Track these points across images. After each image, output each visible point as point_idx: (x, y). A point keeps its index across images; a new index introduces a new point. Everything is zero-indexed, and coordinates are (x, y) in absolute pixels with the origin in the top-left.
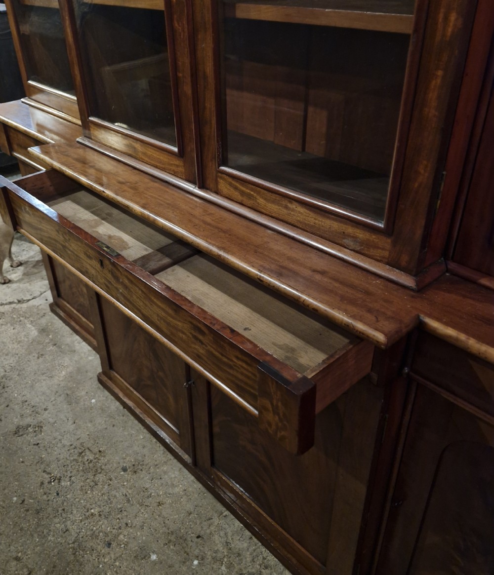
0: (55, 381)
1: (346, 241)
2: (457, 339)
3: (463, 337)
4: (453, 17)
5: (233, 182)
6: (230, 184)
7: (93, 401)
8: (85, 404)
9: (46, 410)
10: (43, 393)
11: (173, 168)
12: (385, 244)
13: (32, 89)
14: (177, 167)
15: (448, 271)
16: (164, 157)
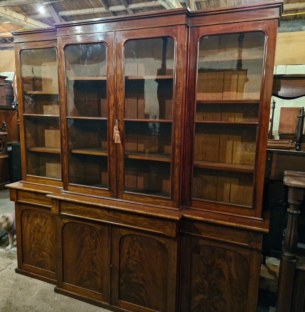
0: (34, 296)
1: (162, 204)
2: (191, 217)
4: (178, 160)
6: (127, 196)
7: (56, 298)
8: (53, 301)
9: (36, 306)
10: (31, 301)
11: (105, 194)
12: (171, 203)
13: (27, 177)
14: (107, 194)
15: (183, 207)
16: (102, 192)
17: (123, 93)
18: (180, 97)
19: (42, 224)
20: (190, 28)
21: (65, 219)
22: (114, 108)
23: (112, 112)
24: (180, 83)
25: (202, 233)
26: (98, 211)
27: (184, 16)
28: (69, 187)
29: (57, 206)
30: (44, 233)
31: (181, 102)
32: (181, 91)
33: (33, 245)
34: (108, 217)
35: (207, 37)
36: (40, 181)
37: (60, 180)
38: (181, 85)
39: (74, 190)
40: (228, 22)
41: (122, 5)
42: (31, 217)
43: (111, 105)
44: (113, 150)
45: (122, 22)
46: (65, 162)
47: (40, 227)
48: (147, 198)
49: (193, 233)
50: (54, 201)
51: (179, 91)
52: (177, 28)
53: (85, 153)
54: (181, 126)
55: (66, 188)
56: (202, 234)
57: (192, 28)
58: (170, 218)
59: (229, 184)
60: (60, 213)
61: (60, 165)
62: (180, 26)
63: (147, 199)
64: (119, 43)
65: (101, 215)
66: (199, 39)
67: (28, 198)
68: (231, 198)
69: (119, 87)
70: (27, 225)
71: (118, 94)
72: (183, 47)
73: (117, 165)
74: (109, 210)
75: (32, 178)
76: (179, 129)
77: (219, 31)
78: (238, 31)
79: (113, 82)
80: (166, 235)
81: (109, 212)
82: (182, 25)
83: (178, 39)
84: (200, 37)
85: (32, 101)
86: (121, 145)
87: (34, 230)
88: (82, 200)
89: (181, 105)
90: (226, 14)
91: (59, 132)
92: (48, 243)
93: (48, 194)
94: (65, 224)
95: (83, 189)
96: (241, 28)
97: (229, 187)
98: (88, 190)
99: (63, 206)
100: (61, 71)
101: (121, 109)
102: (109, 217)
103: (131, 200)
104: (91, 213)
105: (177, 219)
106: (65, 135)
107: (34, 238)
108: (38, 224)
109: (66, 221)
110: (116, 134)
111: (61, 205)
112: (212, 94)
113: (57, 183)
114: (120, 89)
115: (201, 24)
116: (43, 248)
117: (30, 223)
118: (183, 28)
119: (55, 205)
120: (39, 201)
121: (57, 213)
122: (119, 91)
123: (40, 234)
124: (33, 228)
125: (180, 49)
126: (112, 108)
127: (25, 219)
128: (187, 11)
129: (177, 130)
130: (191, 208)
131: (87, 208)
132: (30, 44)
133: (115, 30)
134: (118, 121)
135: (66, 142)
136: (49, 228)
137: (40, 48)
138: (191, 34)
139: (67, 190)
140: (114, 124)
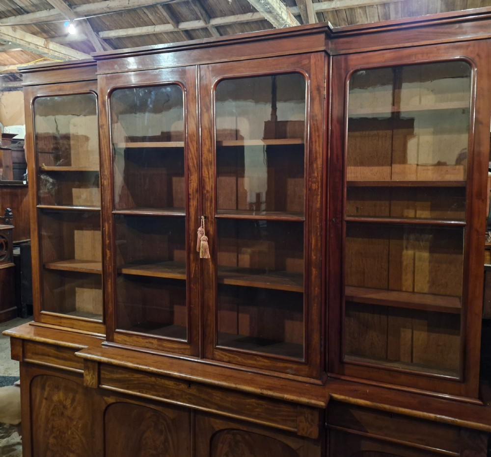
1: (288, 371)
2: (345, 400)
3: (347, 398)
4: (317, 289)
5: (224, 353)
6: (222, 354)
11: (182, 350)
12: (305, 369)
13: (43, 316)
14: (185, 349)
15: (328, 376)
16: (175, 346)
17: (214, 171)
18: (318, 176)
19: (68, 403)
20: (331, 57)
21: (109, 397)
22: (197, 196)
23: (194, 203)
24: (316, 152)
25: (369, 431)
26: (170, 384)
27: (322, 36)
28: (116, 337)
29: (94, 374)
30: (71, 419)
31: (320, 185)
32: (320, 166)
33: (52, 440)
34: (188, 396)
35: (364, 72)
36: (64, 323)
37: (101, 321)
38: (320, 155)
39: (125, 341)
40: (401, 45)
41: (200, 19)
42: (47, 389)
43: (193, 190)
44: (195, 270)
45: (211, 50)
46: (110, 290)
47: (65, 407)
48: (260, 359)
49: (350, 428)
50: (89, 364)
51: (315, 166)
52: (310, 58)
53: (145, 275)
54: (321, 226)
55: (111, 338)
56: (367, 432)
57: (334, 57)
58: (308, 403)
59: (410, 330)
60: (100, 386)
61: (100, 292)
62: (316, 54)
63: (259, 361)
64: (207, 85)
65: (175, 392)
66: (348, 76)
67: (43, 354)
68: (414, 355)
69: (207, 160)
70: (41, 402)
71: (205, 172)
72: (322, 89)
73: (203, 295)
74: (189, 383)
75: (51, 317)
76: (317, 234)
77: (385, 62)
78: (422, 61)
79: (196, 152)
80: (299, 434)
81: (190, 386)
82: (319, 53)
83: (312, 76)
84: (352, 71)
85: (53, 184)
86: (210, 260)
87: (54, 412)
88: (139, 364)
89: (320, 191)
90: (398, 32)
91: (98, 234)
92: (77, 436)
93: (78, 350)
94: (109, 406)
95: (141, 340)
96: (425, 55)
97: (410, 336)
98: (150, 343)
99: (106, 373)
100: (105, 133)
101: (210, 198)
102: (190, 397)
103: (229, 362)
104: (157, 387)
105: (322, 406)
106: (110, 243)
107: (53, 427)
108: (60, 402)
109: (111, 400)
110: (202, 242)
111: (102, 372)
112: (371, 168)
113: (95, 327)
114: (209, 163)
115: (351, 49)
116: (70, 446)
117: (46, 399)
118: (321, 56)
119: (92, 372)
120: (62, 362)
121: (95, 386)
122: (207, 166)
123: (64, 420)
124: (51, 409)
125: (315, 93)
126: (193, 196)
127: (37, 391)
128: (327, 28)
129: (313, 235)
130: (343, 378)
131: (149, 378)
132: (50, 87)
133: (199, 63)
134: (205, 218)
135: (111, 255)
136: (79, 409)
137: (67, 93)
138: (334, 67)
139: (112, 341)
140: (198, 225)
